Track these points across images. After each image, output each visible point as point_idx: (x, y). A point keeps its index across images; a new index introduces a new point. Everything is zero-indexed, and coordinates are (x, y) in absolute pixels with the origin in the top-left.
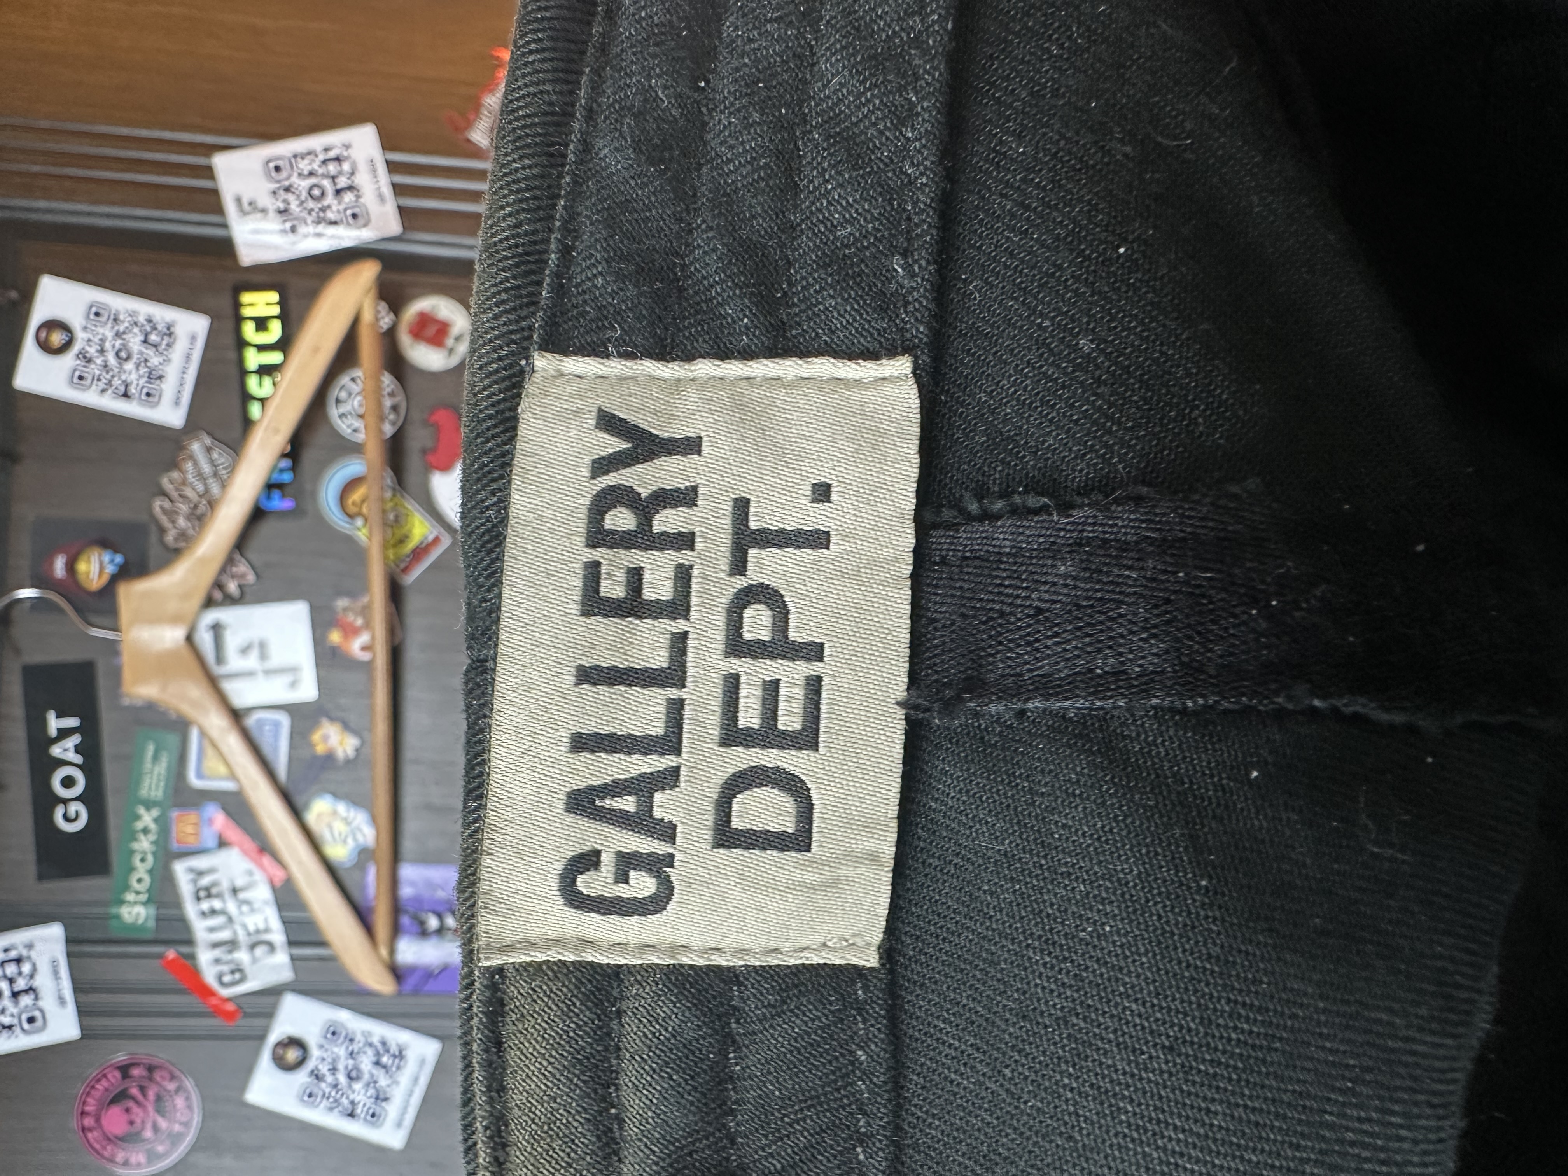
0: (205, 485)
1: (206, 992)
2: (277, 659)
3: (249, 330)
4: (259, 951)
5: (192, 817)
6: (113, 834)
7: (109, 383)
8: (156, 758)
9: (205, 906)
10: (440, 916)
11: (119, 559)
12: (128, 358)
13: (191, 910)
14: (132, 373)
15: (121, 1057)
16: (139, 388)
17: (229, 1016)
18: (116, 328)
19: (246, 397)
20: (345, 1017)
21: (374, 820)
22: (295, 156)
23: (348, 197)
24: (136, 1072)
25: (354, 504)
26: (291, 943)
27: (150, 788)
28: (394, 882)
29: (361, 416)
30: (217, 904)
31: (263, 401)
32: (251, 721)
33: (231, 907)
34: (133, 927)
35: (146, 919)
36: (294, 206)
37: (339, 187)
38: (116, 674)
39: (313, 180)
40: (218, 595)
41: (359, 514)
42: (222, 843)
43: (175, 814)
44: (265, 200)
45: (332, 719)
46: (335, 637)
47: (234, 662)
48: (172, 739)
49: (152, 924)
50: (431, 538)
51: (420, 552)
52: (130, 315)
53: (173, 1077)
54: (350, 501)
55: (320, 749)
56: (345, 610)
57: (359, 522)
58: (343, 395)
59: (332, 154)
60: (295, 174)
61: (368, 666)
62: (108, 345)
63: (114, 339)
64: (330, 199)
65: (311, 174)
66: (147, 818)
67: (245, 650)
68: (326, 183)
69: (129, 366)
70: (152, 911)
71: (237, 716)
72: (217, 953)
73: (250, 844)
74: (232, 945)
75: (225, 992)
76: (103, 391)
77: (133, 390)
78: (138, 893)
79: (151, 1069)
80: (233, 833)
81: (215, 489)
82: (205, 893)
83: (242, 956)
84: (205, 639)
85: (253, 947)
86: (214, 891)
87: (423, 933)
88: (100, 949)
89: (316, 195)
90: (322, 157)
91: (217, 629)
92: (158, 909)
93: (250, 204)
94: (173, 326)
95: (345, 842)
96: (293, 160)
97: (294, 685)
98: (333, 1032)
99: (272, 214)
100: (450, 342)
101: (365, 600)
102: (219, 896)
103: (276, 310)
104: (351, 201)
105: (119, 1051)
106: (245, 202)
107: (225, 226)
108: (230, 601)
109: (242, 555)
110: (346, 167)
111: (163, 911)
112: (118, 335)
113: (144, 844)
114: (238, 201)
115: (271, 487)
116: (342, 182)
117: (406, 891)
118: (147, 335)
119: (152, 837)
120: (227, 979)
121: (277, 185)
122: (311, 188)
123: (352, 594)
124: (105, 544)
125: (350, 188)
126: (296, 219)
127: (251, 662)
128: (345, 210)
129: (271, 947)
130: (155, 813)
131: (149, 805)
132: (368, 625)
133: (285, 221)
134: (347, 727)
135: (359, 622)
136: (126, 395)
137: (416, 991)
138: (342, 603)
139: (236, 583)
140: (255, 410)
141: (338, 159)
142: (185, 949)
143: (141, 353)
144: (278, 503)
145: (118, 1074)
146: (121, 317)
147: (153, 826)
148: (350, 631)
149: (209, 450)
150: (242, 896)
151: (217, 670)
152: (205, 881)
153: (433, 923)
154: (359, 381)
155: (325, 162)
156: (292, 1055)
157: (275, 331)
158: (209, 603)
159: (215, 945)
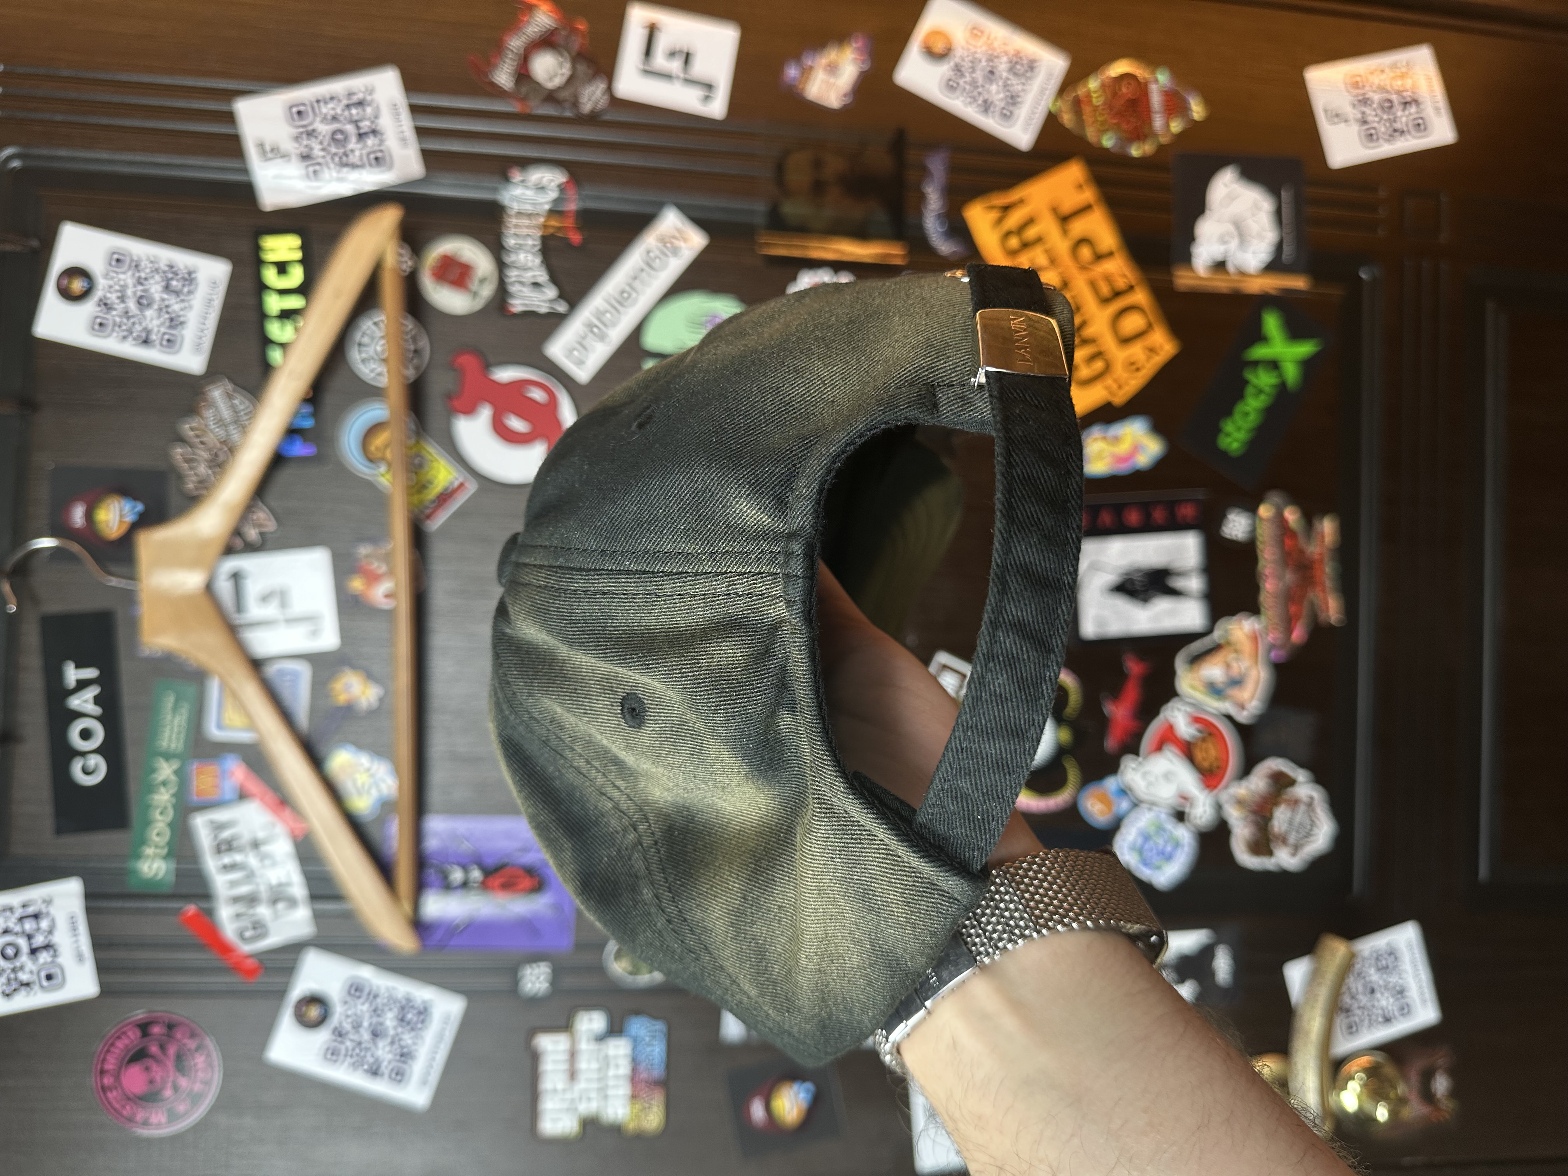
0: (226, 431)
1: (225, 948)
2: (298, 607)
3: (270, 276)
4: (280, 906)
5: (211, 769)
6: (133, 787)
7: (130, 331)
8: (175, 709)
9: (227, 860)
10: (465, 868)
11: (140, 507)
12: (149, 305)
13: (211, 864)
14: (152, 319)
15: (140, 1015)
16: (159, 335)
17: (250, 973)
18: (137, 275)
19: (266, 342)
20: (367, 973)
21: (397, 771)
22: (318, 101)
23: (371, 141)
24: (156, 1030)
25: (377, 449)
26: (314, 897)
27: (170, 740)
28: (418, 835)
29: (384, 361)
30: (238, 858)
31: (283, 346)
32: (271, 670)
33: (252, 860)
34: (151, 882)
35: (167, 873)
36: (317, 151)
37: (362, 131)
38: (133, 624)
39: (336, 126)
40: (239, 543)
41: (383, 459)
42: (243, 796)
43: (194, 766)
44: (289, 146)
45: (354, 667)
46: (357, 584)
47: (255, 611)
48: (190, 690)
49: (172, 878)
50: (456, 484)
51: (445, 497)
52: (152, 262)
53: (193, 1035)
54: (372, 448)
55: (342, 698)
56: (367, 556)
57: (383, 469)
58: (366, 340)
59: (355, 99)
60: (318, 119)
61: (390, 614)
62: (129, 292)
63: (135, 286)
64: (353, 144)
65: (335, 118)
66: (166, 770)
67: (265, 598)
68: (350, 128)
69: (149, 313)
70: (173, 865)
71: (256, 665)
72: (239, 908)
73: (270, 796)
74: (251, 900)
75: (247, 948)
76: (125, 338)
77: (153, 337)
78: (156, 847)
79: (171, 1027)
80: (253, 786)
81: (235, 436)
82: (224, 847)
83: (263, 911)
84: (224, 587)
85: (274, 901)
86: (235, 844)
87: (447, 887)
88: (118, 904)
89: (338, 138)
90: (345, 102)
91: (236, 577)
92: (178, 863)
93: (272, 150)
94: (194, 272)
95: (369, 792)
96: (315, 105)
97: (315, 633)
98: (356, 989)
99: (295, 160)
100: (474, 286)
101: (389, 547)
102: (240, 850)
103: (298, 255)
104: (374, 145)
105: (139, 1009)
106: (268, 148)
107: (245, 171)
108: (251, 548)
109: (263, 502)
110: (369, 110)
111: (183, 866)
112: (139, 282)
113: (163, 797)
114: (261, 146)
115: (292, 432)
116: (365, 125)
117: (432, 844)
118: (168, 280)
119: (173, 790)
120: (248, 934)
121: (301, 130)
122: (334, 133)
123: (374, 540)
124: (125, 491)
125: (374, 132)
126: (319, 164)
127: (270, 611)
128: (368, 154)
129: (292, 903)
130: (176, 764)
131: (168, 756)
132: (391, 573)
133: (307, 167)
134: (370, 676)
135: (383, 569)
136: (146, 342)
137: (441, 947)
138: (364, 550)
139: (257, 531)
140: (275, 356)
141: (360, 104)
142: (204, 905)
143: (163, 300)
144: (299, 449)
145: (138, 1033)
146: (143, 264)
147: (173, 778)
148: (373, 578)
149: (230, 397)
150: (264, 849)
151: (238, 619)
152: (226, 834)
153: (457, 876)
154: (382, 325)
155: (348, 106)
156: (314, 1012)
157: (296, 276)
158: (229, 550)
159: (236, 900)
